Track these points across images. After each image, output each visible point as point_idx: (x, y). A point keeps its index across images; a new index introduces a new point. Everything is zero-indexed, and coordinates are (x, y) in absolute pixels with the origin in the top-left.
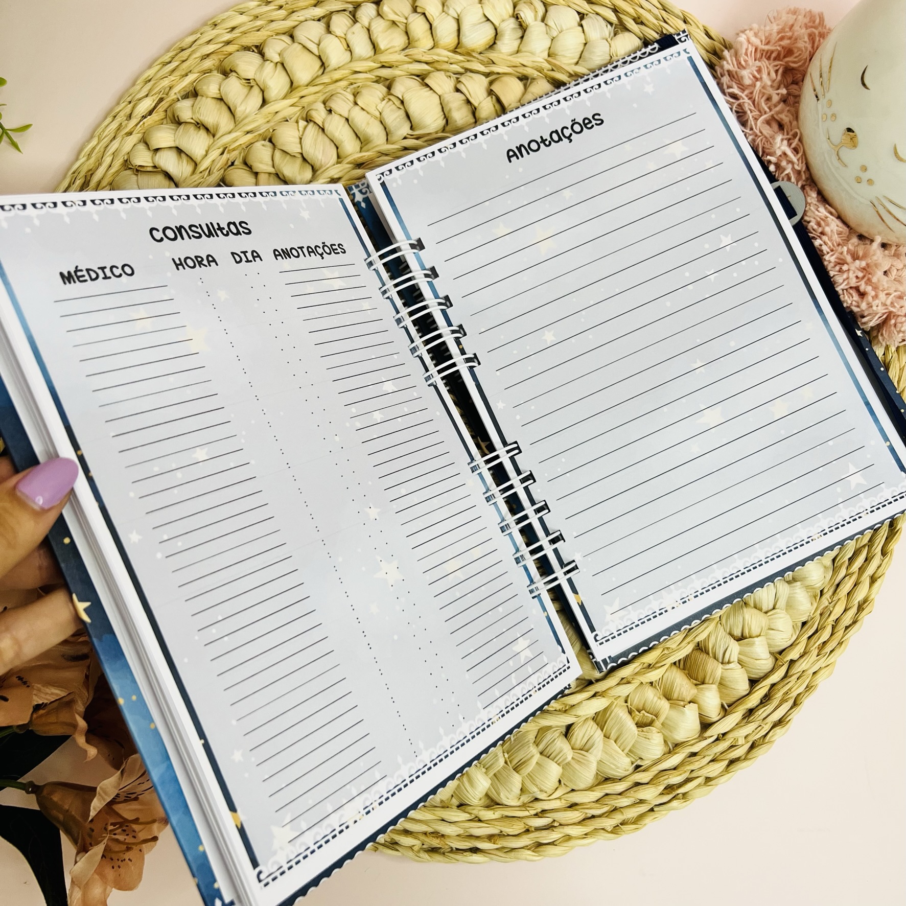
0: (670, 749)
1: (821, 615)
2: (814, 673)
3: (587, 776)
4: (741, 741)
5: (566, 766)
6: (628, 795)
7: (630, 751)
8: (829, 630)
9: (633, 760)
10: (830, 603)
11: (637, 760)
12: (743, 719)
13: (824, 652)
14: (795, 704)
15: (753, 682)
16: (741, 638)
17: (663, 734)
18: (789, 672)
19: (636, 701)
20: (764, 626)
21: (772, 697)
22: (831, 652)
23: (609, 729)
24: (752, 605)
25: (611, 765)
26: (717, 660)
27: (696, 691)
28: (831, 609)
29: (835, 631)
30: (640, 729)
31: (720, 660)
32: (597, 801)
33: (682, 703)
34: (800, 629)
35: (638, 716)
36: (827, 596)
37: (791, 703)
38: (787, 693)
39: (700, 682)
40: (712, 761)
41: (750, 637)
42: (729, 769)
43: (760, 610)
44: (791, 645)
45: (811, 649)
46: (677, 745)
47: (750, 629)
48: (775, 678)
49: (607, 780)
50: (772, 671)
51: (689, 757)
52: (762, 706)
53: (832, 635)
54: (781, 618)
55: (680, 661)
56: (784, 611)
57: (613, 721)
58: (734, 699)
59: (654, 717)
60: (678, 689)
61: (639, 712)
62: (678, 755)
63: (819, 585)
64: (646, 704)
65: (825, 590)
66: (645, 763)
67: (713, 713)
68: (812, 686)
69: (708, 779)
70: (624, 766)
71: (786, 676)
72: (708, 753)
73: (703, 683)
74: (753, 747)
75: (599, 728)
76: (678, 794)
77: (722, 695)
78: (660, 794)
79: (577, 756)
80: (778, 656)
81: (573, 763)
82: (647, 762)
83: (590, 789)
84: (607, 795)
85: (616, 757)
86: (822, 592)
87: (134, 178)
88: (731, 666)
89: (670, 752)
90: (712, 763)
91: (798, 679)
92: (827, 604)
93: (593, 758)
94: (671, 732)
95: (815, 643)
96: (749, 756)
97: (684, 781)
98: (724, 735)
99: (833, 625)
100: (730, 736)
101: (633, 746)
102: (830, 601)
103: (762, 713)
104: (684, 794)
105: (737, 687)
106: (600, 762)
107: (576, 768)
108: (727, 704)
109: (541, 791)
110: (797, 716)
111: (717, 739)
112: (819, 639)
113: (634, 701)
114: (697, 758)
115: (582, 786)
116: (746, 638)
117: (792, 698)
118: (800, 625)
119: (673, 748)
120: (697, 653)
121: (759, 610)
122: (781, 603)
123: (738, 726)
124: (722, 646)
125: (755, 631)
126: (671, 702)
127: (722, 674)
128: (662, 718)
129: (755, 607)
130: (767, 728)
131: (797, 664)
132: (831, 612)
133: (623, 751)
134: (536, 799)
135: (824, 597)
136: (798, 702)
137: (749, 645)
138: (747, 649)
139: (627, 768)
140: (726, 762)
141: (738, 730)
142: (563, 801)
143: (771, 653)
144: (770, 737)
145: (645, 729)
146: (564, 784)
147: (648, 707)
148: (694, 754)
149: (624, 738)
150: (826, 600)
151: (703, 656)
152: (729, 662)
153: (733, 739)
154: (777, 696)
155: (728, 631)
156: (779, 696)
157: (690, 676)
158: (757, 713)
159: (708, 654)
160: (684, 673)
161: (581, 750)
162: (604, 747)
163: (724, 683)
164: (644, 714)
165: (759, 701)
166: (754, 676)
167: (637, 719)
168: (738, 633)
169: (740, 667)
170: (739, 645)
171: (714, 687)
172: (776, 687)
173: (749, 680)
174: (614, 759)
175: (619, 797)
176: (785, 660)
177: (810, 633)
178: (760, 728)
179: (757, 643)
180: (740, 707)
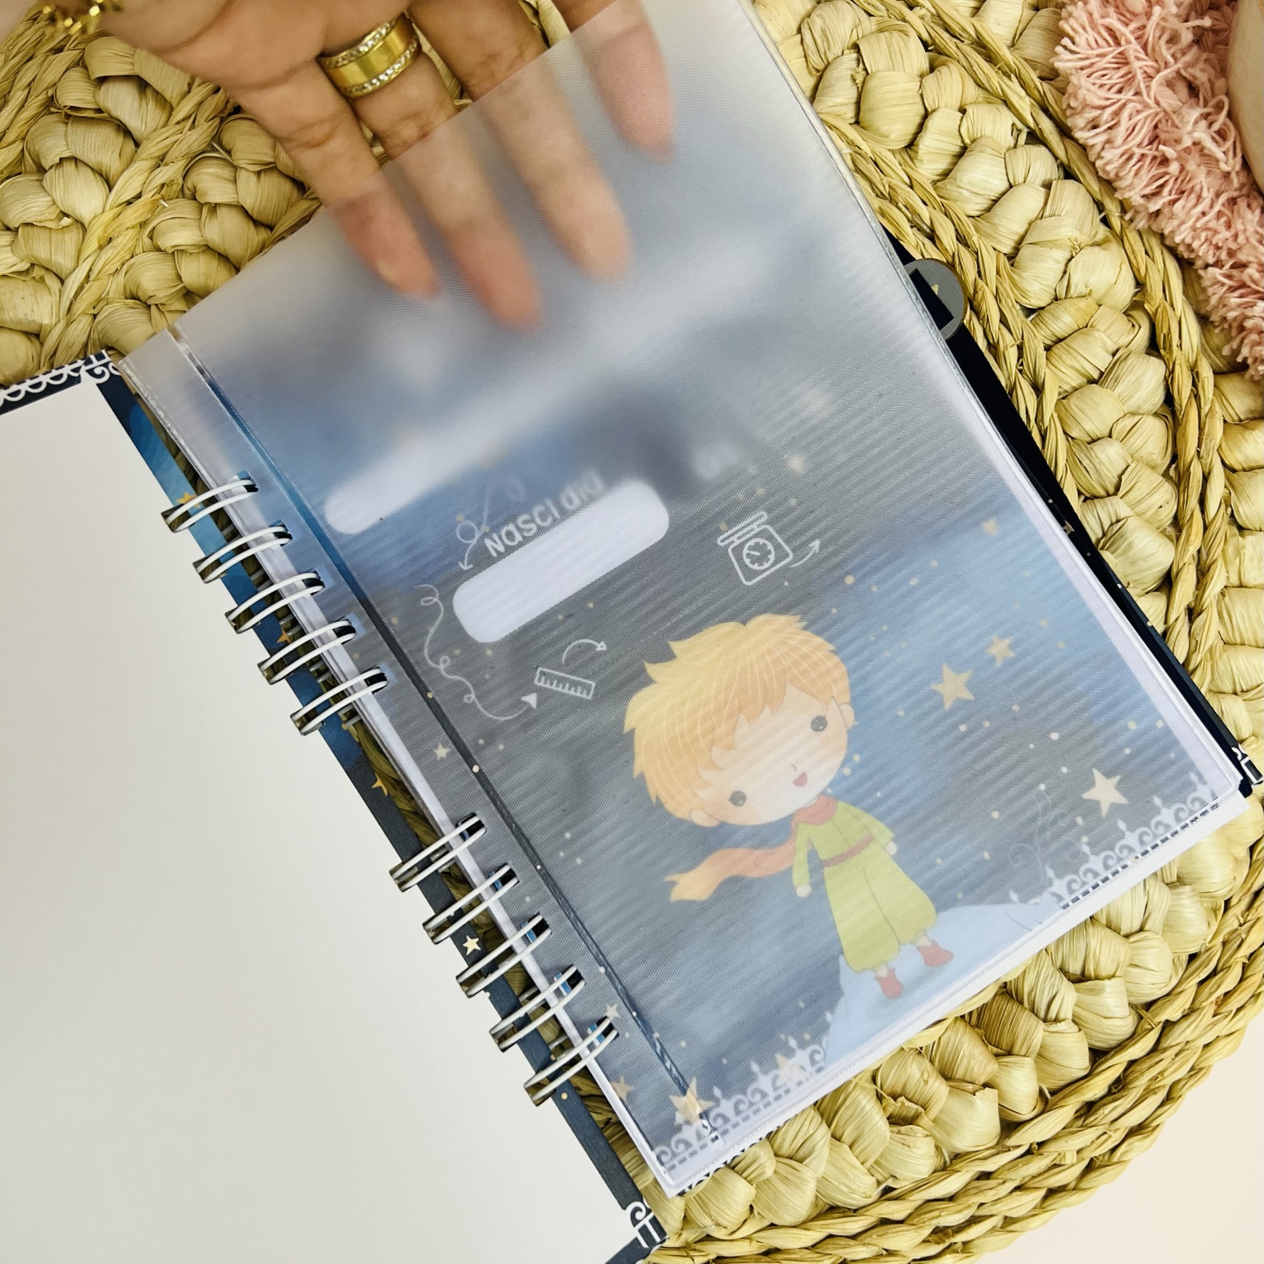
0: (945, 1163)
1: (1224, 944)
2: (1206, 1046)
3: (800, 1203)
4: (1070, 1158)
5: (761, 1185)
6: (867, 1241)
7: (876, 1162)
8: (1236, 972)
9: (881, 1178)
10: (1241, 925)
11: (886, 1179)
12: (1077, 1118)
13: (1224, 1009)
14: (1169, 1099)
15: (1098, 1055)
16: (1080, 979)
17: (935, 1138)
18: (1163, 1040)
19: (891, 1080)
20: (1122, 959)
21: (1129, 1083)
22: (1239, 1010)
23: (842, 1123)
24: (1104, 922)
25: (842, 1187)
26: (1037, 1015)
27: (996, 1066)
28: (1244, 936)
29: (1248, 974)
30: (895, 1129)
31: (1042, 1014)
32: (813, 1246)
33: (970, 1087)
34: (1184, 967)
35: (893, 1106)
36: (1238, 910)
37: (1162, 1095)
38: (1155, 1078)
39: (1005, 1052)
40: (1018, 1188)
41: (1097, 978)
42: (1046, 1204)
43: (1117, 931)
44: (1168, 995)
45: (1204, 1004)
46: (957, 1156)
47: (1097, 965)
48: (1137, 1050)
49: (833, 1210)
50: (1133, 1038)
51: (978, 1179)
52: (1110, 1098)
53: (1242, 980)
54: (1152, 948)
55: (971, 1013)
56: (1159, 936)
57: (849, 1113)
58: (1063, 1083)
59: (921, 1109)
60: (965, 1062)
61: (895, 1098)
62: (958, 1174)
63: (1223, 893)
64: (908, 1086)
65: (1234, 901)
66: (901, 1185)
67: (1024, 1105)
68: (1201, 1069)
69: (1008, 1221)
70: (863, 1190)
71: (1155, 1049)
72: (1012, 1175)
73: (1009, 1053)
74: (1091, 1167)
75: (824, 1122)
76: (955, 1243)
77: (1041, 1074)
78: (924, 1241)
79: (784, 1170)
80: (1143, 1013)
81: (776, 1181)
82: (903, 1184)
83: (802, 1225)
84: (831, 1236)
85: (850, 1174)
86: (1227, 902)
87: (61, 127)
88: (1060, 1026)
89: (944, 1168)
90: (1018, 1193)
91: (1176, 1055)
92: (1236, 925)
93: (810, 1175)
94: (948, 1134)
95: (1211, 994)
96: (1084, 1184)
97: (967, 1221)
98: (1041, 1144)
99: (1244, 963)
100: (1052, 1148)
101: (882, 1155)
102: (1242, 922)
103: (1108, 1112)
104: (964, 1243)
105: (1068, 1064)
106: (823, 1181)
107: (781, 1189)
108: (1048, 1089)
109: (718, 1225)
110: (1172, 1119)
111: (1029, 1152)
112: (1219, 987)
113: (887, 1079)
114: (992, 1183)
115: (790, 1219)
116: (1089, 979)
117: (1164, 1086)
118: (1185, 958)
119: (951, 1160)
120: (1002, 1002)
121: (1115, 931)
122: (1155, 923)
123: (1067, 1131)
124: (1046, 991)
125: (1106, 968)
126: (952, 1083)
127: (1043, 1039)
128: (934, 1111)
129: (1109, 926)
130: (1116, 1137)
131: (1178, 1030)
132: (1242, 941)
133: (862, 1164)
134: (709, 1238)
135: (1231, 913)
136: (1175, 1095)
137: (1093, 991)
138: (1089, 999)
139: (868, 1193)
140: (1043, 1192)
141: (1066, 1139)
142: (754, 1243)
143: (1132, 1006)
144: (1123, 1154)
145: (903, 1129)
146: (759, 1214)
147: (910, 1090)
148: (985, 1176)
149: (866, 1143)
150: (1234, 918)
151: (1012, 1007)
152: (1057, 1020)
153: (1056, 1154)
154: (1138, 1083)
155: (1059, 964)
156: (1141, 1083)
157: (987, 1040)
158: (1101, 1111)
159: (1021, 1003)
160: (978, 1034)
161: (791, 1158)
162: (830, 1154)
163: (1045, 1053)
164: (903, 1104)
165: (1106, 1090)
166: (1099, 1044)
167: (890, 1110)
168: (1075, 968)
169: (1076, 1028)
170: (1077, 991)
171: (1029, 1061)
172: (1137, 1068)
173: (1091, 1049)
174: (847, 1176)
175: (852, 1242)
176: (1157, 1020)
177: (1203, 976)
178: (1104, 1137)
179: (1108, 989)
180: (1072, 1098)
